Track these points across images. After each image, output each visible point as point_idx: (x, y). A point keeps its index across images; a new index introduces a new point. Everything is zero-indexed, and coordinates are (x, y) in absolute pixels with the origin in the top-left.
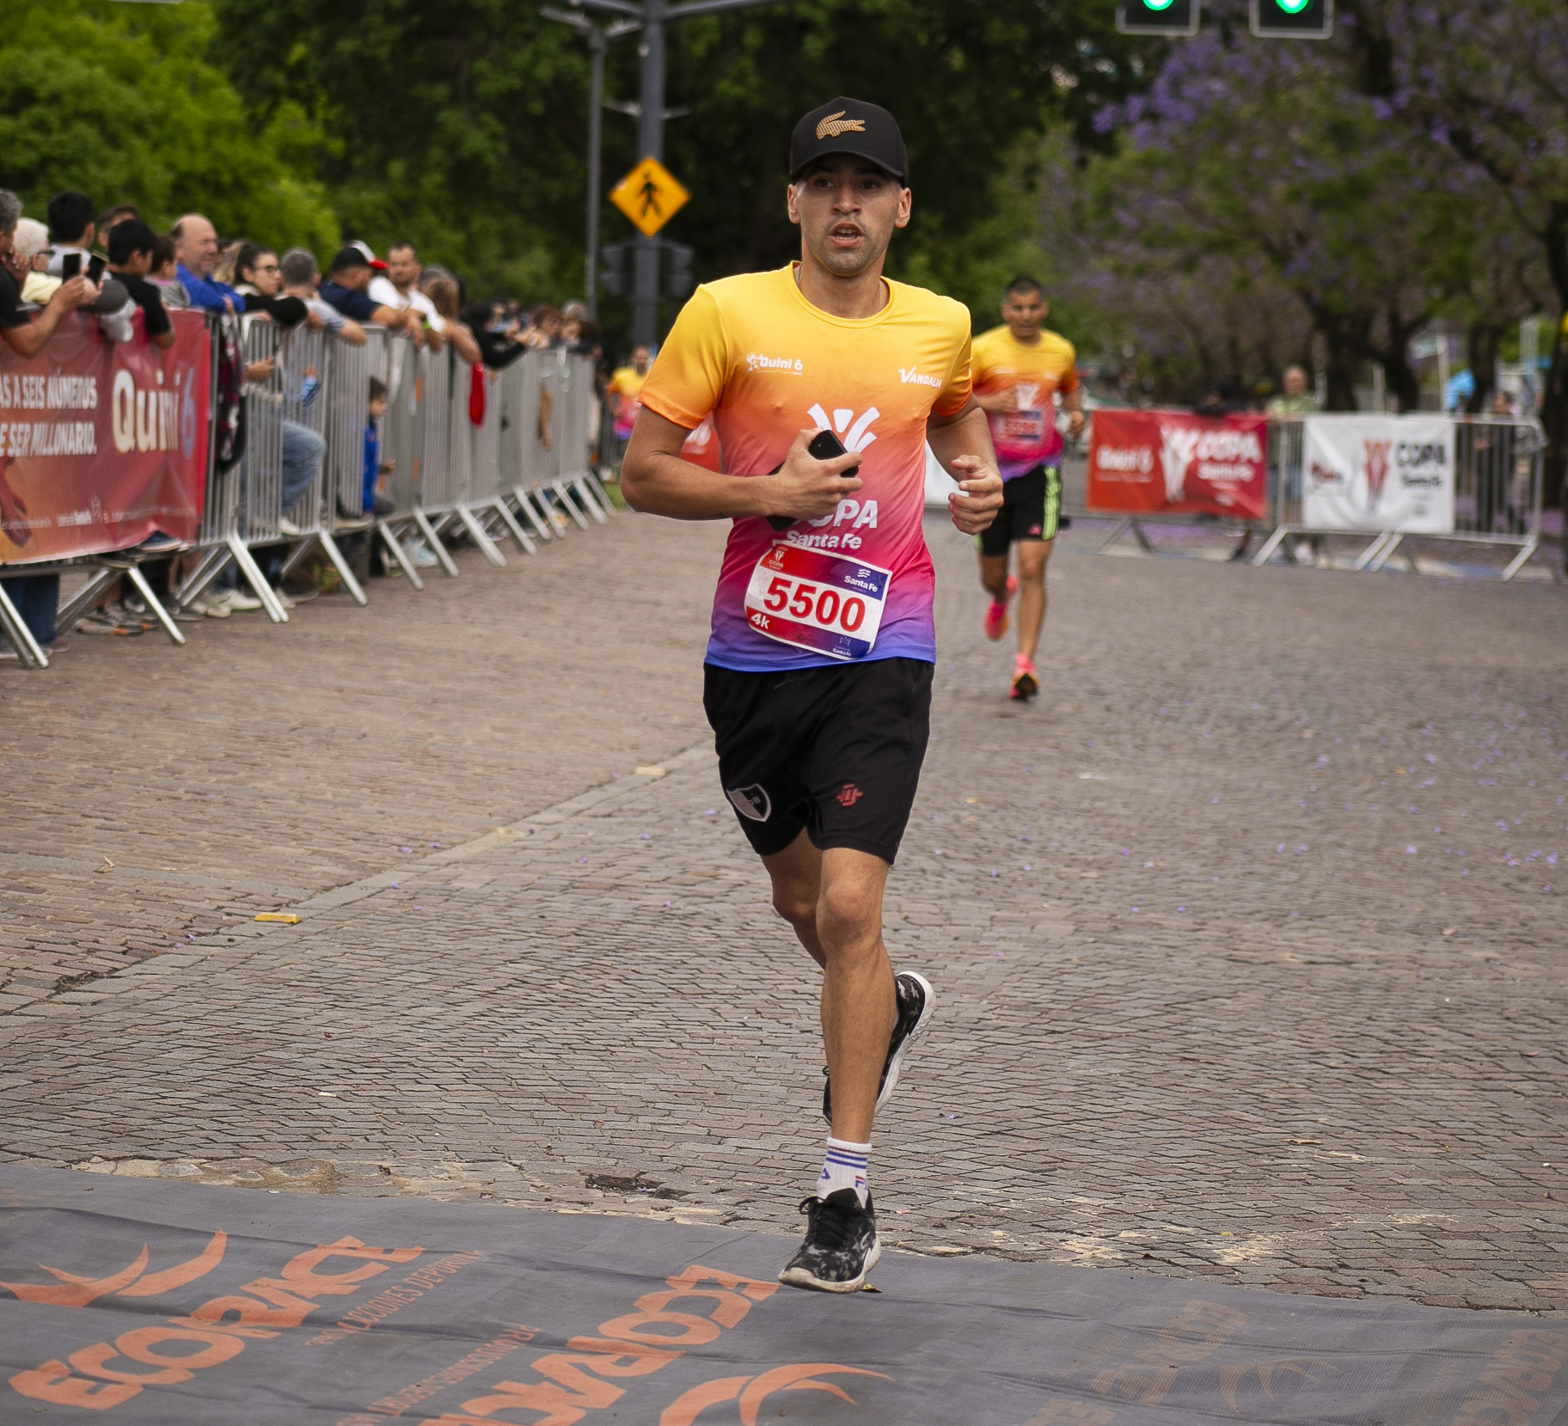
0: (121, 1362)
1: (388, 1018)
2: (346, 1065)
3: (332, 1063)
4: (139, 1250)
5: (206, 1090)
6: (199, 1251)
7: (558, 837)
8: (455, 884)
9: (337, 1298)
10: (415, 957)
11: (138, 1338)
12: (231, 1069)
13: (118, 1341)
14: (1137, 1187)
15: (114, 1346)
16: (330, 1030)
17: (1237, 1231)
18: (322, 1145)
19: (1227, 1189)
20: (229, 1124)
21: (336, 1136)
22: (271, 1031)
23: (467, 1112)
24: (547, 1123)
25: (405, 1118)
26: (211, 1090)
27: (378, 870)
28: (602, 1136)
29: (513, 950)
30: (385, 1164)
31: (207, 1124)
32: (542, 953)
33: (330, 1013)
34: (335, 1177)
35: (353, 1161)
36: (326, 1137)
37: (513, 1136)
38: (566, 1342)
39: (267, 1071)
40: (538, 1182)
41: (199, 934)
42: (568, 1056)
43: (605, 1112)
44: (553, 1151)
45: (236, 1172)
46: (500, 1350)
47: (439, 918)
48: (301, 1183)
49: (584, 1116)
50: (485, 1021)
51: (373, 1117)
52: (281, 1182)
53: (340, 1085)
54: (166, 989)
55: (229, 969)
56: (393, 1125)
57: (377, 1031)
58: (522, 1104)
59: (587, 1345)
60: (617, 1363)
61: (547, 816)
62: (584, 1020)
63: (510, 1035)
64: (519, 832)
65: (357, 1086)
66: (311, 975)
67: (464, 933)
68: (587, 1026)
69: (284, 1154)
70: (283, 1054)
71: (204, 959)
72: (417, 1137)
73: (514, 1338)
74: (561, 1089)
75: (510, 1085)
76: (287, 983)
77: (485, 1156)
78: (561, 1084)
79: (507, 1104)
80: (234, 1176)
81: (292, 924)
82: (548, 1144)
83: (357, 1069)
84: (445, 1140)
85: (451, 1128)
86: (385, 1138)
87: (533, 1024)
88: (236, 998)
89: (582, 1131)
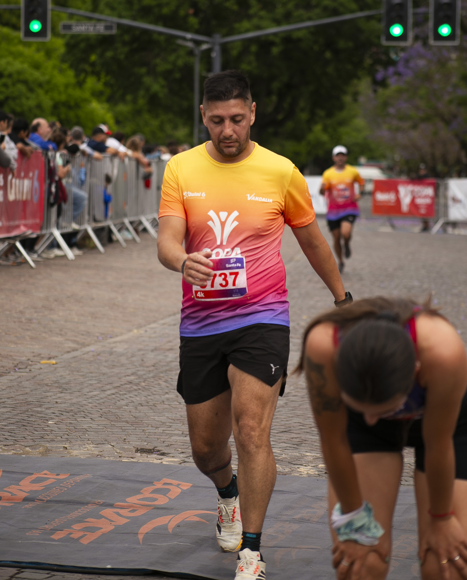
1: (80, 396)
2: (60, 412)
3: (56, 412)
5: (9, 422)
7: (155, 332)
8: (114, 349)
9: (36, 491)
10: (94, 375)
12: (20, 415)
16: (58, 400)
18: (45, 440)
20: (14, 433)
21: (51, 436)
22: (37, 401)
23: (99, 427)
24: (126, 431)
25: (76, 430)
26: (11, 422)
27: (88, 345)
28: (145, 435)
29: (130, 372)
30: (66, 446)
31: (6, 434)
32: (140, 373)
33: (59, 395)
34: (47, 451)
35: (54, 445)
36: (47, 437)
37: (113, 435)
38: (113, 505)
39: (32, 415)
40: (118, 451)
41: (20, 369)
42: (140, 408)
43: (148, 426)
44: (126, 440)
45: (13, 450)
46: (90, 508)
47: (106, 361)
48: (35, 453)
49: (140, 428)
50: (114, 396)
51: (66, 430)
52: (28, 453)
53: (57, 419)
54: (4, 388)
55: (27, 380)
56: (72, 433)
57: (75, 400)
58: (119, 424)
59: (120, 505)
60: (130, 511)
61: (153, 325)
62: (149, 395)
63: (121, 401)
64: (142, 331)
65: (62, 420)
66: (56, 382)
67: (114, 366)
68: (149, 397)
69: (31, 443)
70: (39, 409)
71: (20, 377)
72: (79, 436)
73: (95, 504)
74: (134, 419)
75: (117, 418)
76: (47, 385)
77: (102, 443)
78: (135, 417)
79: (114, 424)
80: (13, 451)
81: (53, 364)
82: (125, 438)
83: (64, 414)
84: (89, 437)
85: (92, 433)
86: (68, 437)
87: (130, 397)
88: (28, 390)
89: (138, 433)
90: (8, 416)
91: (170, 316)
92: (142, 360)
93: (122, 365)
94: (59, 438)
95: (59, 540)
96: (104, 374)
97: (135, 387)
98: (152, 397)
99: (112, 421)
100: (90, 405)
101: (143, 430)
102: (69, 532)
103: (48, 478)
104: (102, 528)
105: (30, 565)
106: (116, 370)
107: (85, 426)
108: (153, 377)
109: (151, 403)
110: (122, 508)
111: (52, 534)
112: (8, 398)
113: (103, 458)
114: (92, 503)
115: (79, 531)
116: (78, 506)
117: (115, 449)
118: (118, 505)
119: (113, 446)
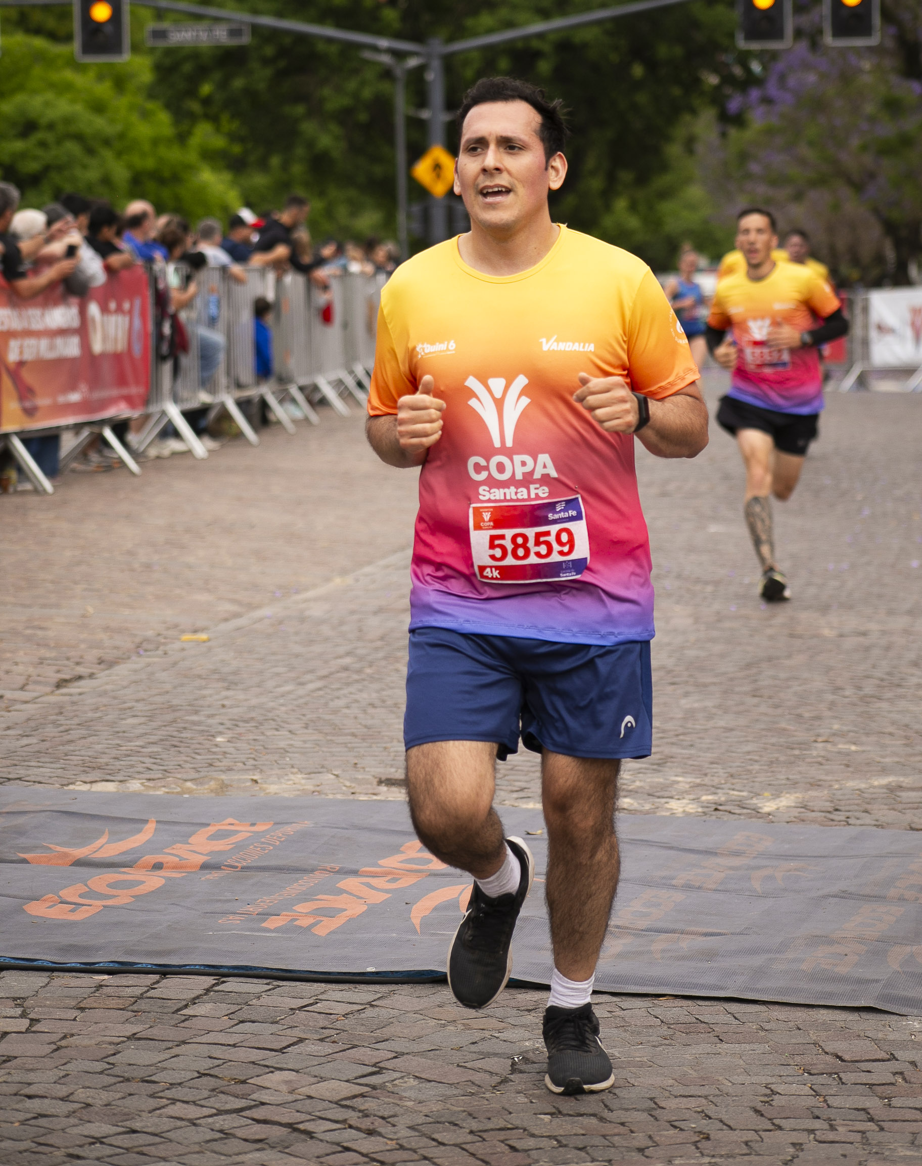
0: (91, 894)
1: (261, 694)
2: (234, 722)
3: (225, 722)
4: (103, 833)
5: (147, 740)
6: (139, 831)
7: (373, 582)
8: (307, 613)
9: (221, 853)
10: (279, 657)
11: (100, 880)
12: (163, 728)
13: (89, 883)
14: (715, 770)
15: (86, 885)
16: (224, 702)
17: (774, 792)
18: (217, 768)
19: (772, 769)
20: (161, 759)
21: (226, 763)
22: (189, 705)
23: (307, 745)
24: (355, 750)
25: (268, 751)
26: (150, 740)
27: (259, 607)
28: (389, 756)
29: (341, 650)
30: (255, 778)
31: (147, 760)
32: (361, 652)
33: (225, 693)
34: (224, 787)
35: (235, 776)
36: (220, 764)
37: (334, 758)
38: (358, 871)
39: (185, 728)
40: (348, 784)
41: (146, 650)
42: (371, 710)
43: (391, 742)
44: (358, 766)
45: (164, 786)
46: (318, 876)
47: (297, 633)
48: (204, 790)
49: (379, 745)
50: (321, 693)
51: (250, 751)
52: (190, 791)
53: (230, 734)
54: (125, 683)
55: (164, 670)
56: (261, 755)
57: (254, 702)
58: (341, 739)
59: (370, 872)
60: (388, 881)
61: (368, 569)
62: (383, 690)
63: (336, 701)
64: (349, 580)
65: (240, 734)
66: (215, 671)
67: (311, 642)
68: (384, 693)
69: (194, 775)
70: (195, 718)
71: (148, 665)
72: (276, 761)
73: (326, 870)
74: (365, 730)
75: (334, 729)
76: (200, 677)
77: (316, 770)
78: (366, 726)
79: (331, 740)
80: (163, 789)
81: (204, 642)
82: (356, 762)
83: (241, 724)
84: (292, 762)
85: (296, 755)
86: (255, 763)
87: (351, 693)
88: (168, 687)
89: (376, 754)
90: (144, 731)
91: (395, 552)
92: (360, 631)
93: (327, 639)
94: (241, 765)
95: (276, 930)
96: (297, 656)
97: (356, 677)
98: (389, 692)
99: (326, 734)
100: (283, 709)
101: (385, 748)
102: (291, 918)
103: (237, 832)
104: (346, 910)
105: (236, 971)
106: (317, 649)
107: (282, 744)
108: (385, 658)
109: (389, 702)
110: (374, 875)
111: (264, 920)
112: (137, 701)
113: (323, 796)
114: (320, 870)
115: (307, 915)
116: (298, 876)
117: (341, 780)
118: (366, 872)
119: (337, 776)
